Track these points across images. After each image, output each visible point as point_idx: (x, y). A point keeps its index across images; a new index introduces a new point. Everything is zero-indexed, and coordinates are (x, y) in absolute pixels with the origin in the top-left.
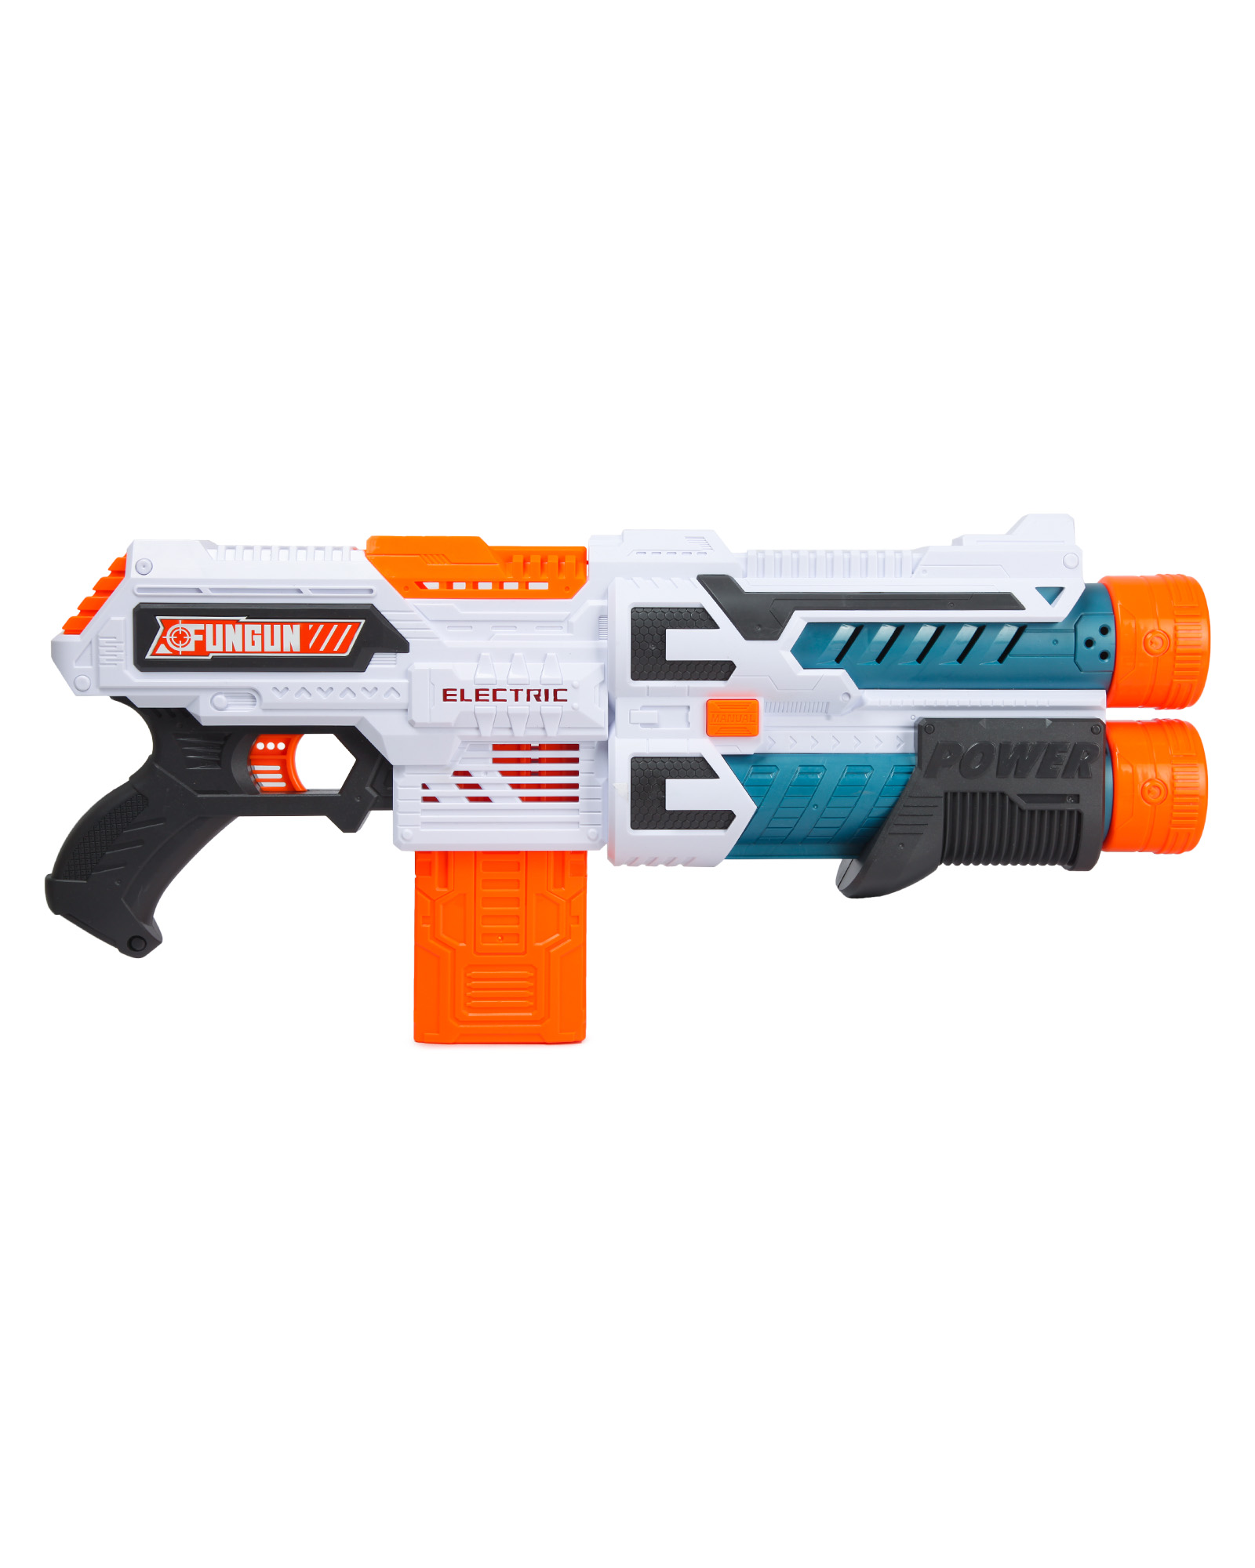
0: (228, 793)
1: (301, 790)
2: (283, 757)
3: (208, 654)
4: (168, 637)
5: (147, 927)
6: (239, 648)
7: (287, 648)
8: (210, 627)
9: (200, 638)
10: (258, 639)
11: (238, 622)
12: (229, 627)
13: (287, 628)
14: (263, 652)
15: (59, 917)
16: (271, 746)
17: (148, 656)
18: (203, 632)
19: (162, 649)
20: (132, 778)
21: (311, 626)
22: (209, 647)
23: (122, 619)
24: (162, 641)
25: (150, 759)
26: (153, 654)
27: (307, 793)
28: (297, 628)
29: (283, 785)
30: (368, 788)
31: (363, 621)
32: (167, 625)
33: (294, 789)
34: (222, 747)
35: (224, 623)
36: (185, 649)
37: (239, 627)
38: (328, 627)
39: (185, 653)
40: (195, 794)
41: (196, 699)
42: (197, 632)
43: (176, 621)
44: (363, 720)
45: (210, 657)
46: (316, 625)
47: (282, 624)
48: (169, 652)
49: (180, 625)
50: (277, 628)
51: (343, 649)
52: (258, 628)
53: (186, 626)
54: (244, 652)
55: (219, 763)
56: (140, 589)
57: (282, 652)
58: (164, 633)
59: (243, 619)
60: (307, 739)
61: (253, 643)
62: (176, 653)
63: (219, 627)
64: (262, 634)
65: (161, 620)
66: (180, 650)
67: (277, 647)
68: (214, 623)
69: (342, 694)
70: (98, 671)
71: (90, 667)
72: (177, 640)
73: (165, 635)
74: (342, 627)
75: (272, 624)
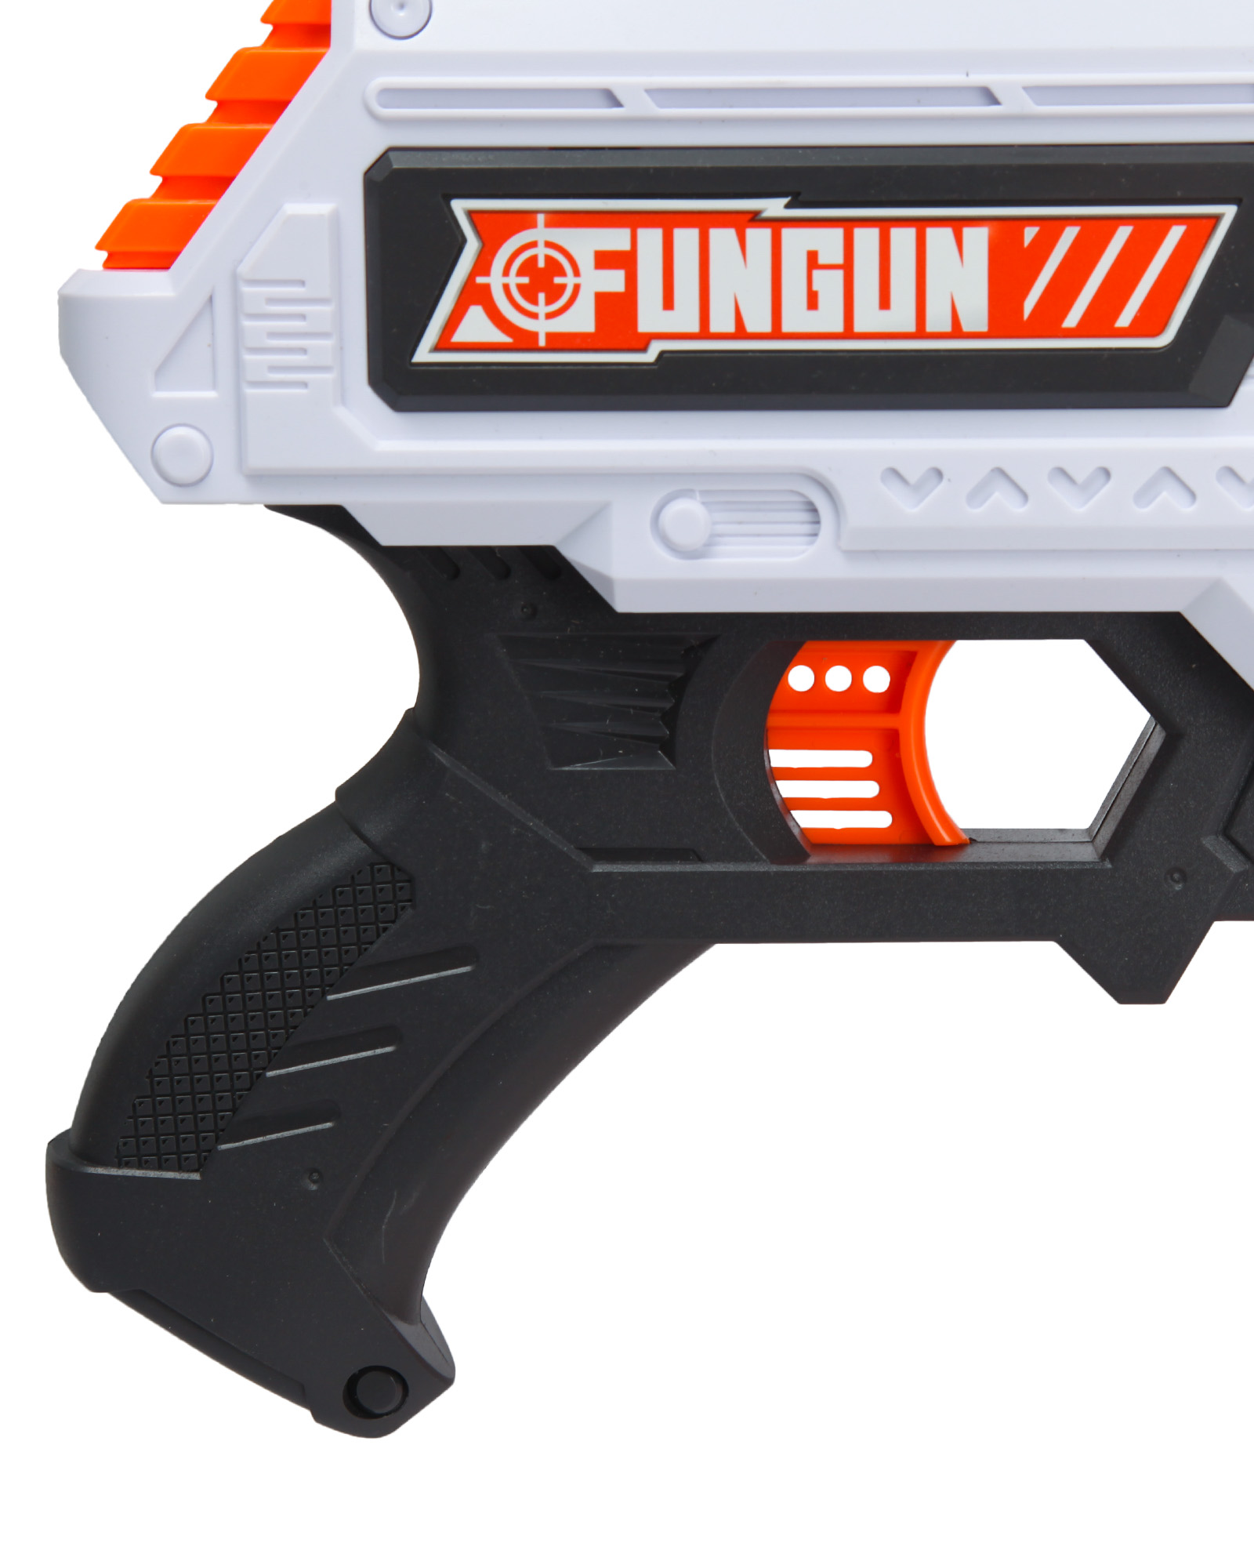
0: (700, 859)
1: (947, 839)
2: (888, 721)
3: (642, 343)
4: (495, 280)
5: (402, 1327)
6: (758, 320)
7: (938, 319)
8: (650, 240)
9: (614, 281)
10: (830, 284)
11: (755, 219)
12: (722, 239)
13: (939, 239)
14: (849, 333)
15: (106, 1299)
16: (838, 679)
17: (424, 354)
18: (626, 261)
19: (476, 326)
20: (341, 792)
21: (1030, 233)
22: (650, 317)
23: (323, 208)
24: (475, 294)
25: (410, 720)
26: (443, 345)
27: (971, 855)
28: (977, 239)
29: (881, 820)
30: (1212, 844)
31: (1229, 212)
32: (495, 231)
33: (929, 839)
34: (678, 688)
35: (704, 222)
36: (561, 325)
37: (759, 237)
38: (1095, 235)
39: (558, 342)
40: (584, 858)
41: (596, 516)
42: (604, 260)
43: (525, 220)
44: (1215, 589)
45: (650, 356)
46: (1051, 229)
47: (921, 224)
48: (500, 337)
49: (540, 233)
50: (903, 240)
51: (1151, 318)
52: (829, 243)
53: (565, 236)
54: (777, 333)
55: (668, 747)
56: (391, 95)
57: (921, 333)
58: (482, 265)
59: (774, 207)
60: (963, 654)
61: (813, 301)
62: (525, 341)
63: (686, 239)
64: (847, 267)
65: (471, 214)
66: (542, 327)
67: (901, 316)
68: (668, 222)
69: (1145, 493)
70: (240, 404)
71: (211, 394)
72: (529, 293)
73: (486, 272)
74: (1148, 235)
75: (885, 224)
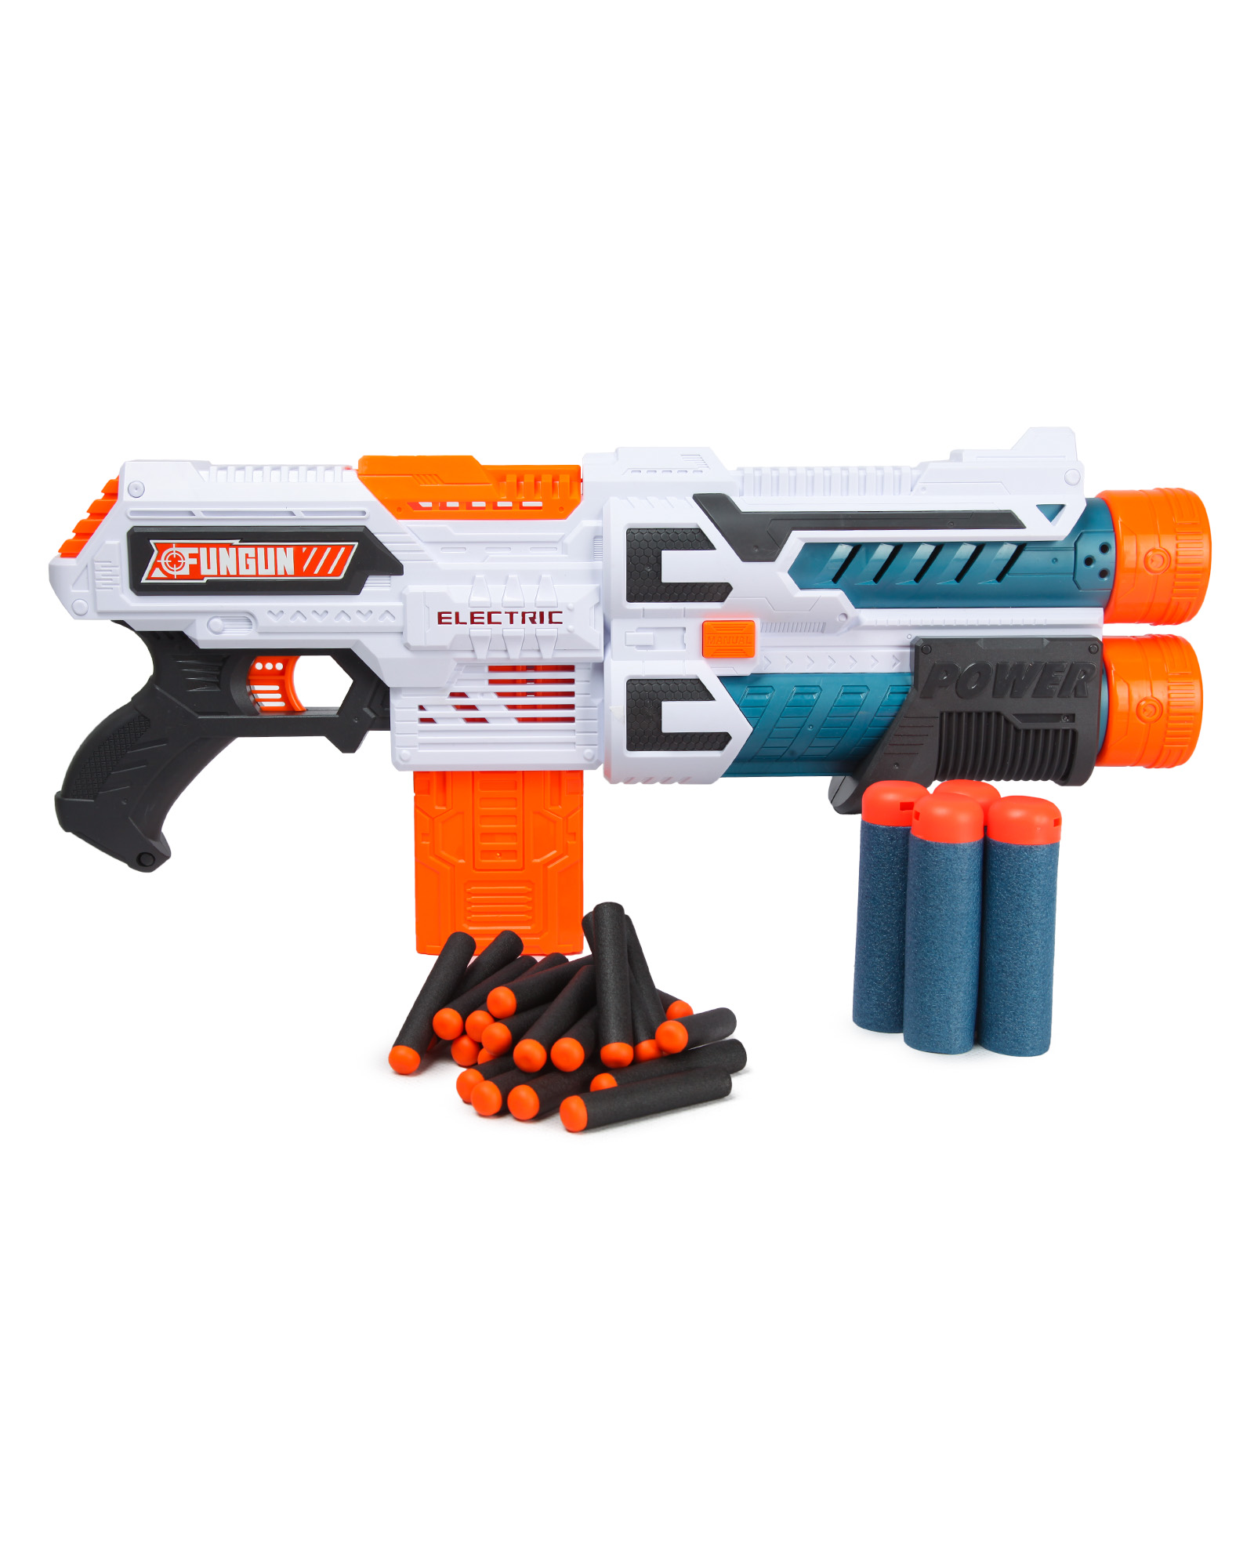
0: (228, 715)
1: (300, 710)
2: (281, 678)
3: (202, 578)
4: (162, 561)
5: (153, 843)
6: (233, 572)
7: (281, 572)
8: (203, 551)
9: (194, 561)
10: (251, 562)
11: (231, 545)
12: (223, 550)
13: (280, 550)
14: (257, 575)
15: (70, 834)
16: (269, 666)
17: (144, 580)
18: (197, 556)
19: (158, 573)
20: (133, 698)
21: (304, 549)
22: (204, 571)
23: (116, 542)
24: (157, 565)
25: (151, 680)
26: (149, 578)
27: (307, 714)
28: (290, 551)
29: (282, 704)
30: (366, 710)
31: (356, 544)
32: (162, 548)
33: (292, 708)
34: (221, 669)
35: (218, 546)
36: (180, 573)
37: (233, 550)
38: (322, 550)
39: (180, 577)
40: (196, 715)
41: (193, 622)
42: (192, 556)
43: (170, 545)
44: (358, 642)
45: (204, 581)
46: (310, 548)
47: (275, 547)
48: (164, 576)
49: (174, 549)
50: (271, 551)
51: (337, 572)
52: (251, 552)
53: (180, 550)
54: (238, 575)
55: (218, 684)
56: (133, 512)
57: (276, 575)
58: (159, 557)
59: (236, 542)
60: (303, 661)
61: (247, 567)
62: (171, 577)
63: (213, 551)
64: (256, 558)
65: (155, 544)
66: (175, 574)
67: (271, 571)
68: (208, 546)
69: (337, 617)
70: (95, 595)
71: (87, 591)
72: (171, 564)
73: (160, 559)
74: (336, 550)
75: (266, 547)
